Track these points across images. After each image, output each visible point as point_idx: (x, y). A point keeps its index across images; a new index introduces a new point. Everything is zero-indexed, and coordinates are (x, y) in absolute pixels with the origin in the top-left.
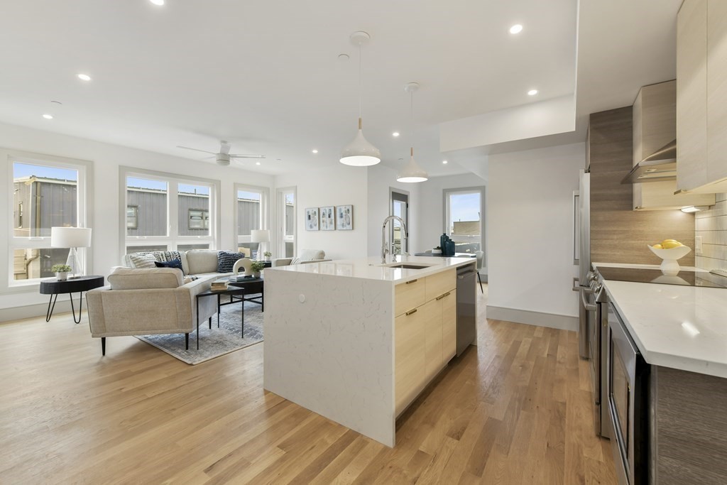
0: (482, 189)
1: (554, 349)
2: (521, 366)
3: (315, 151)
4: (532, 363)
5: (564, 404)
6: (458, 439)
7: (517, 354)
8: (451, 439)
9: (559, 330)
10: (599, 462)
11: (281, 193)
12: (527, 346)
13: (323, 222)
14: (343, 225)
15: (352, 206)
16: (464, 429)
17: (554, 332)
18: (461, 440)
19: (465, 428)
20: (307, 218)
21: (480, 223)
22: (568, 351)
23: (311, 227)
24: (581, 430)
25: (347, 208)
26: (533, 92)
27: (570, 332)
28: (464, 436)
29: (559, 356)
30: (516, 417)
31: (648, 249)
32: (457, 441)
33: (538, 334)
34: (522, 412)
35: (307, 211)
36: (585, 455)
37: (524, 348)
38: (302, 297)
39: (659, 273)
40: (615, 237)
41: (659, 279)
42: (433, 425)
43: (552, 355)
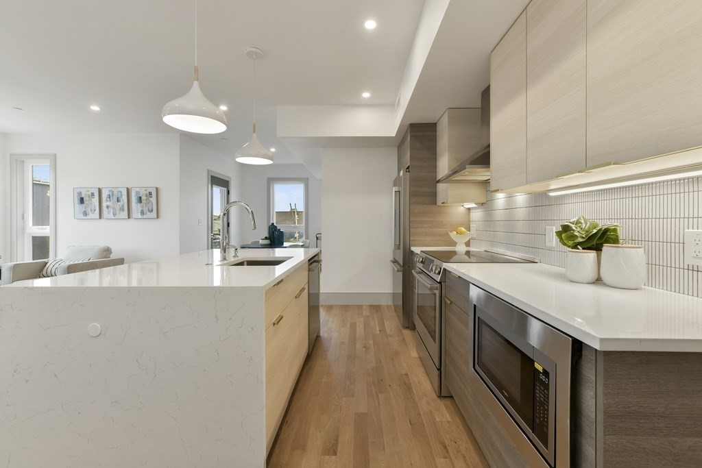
0: (306, 181)
1: (382, 324)
2: (364, 347)
3: (95, 108)
4: (371, 342)
5: (406, 375)
6: (335, 454)
7: (357, 336)
8: (328, 457)
9: (379, 306)
10: (448, 422)
11: (23, 162)
12: (362, 326)
13: (108, 207)
14: (142, 213)
15: (157, 189)
16: (337, 439)
17: (376, 308)
18: (338, 454)
19: (338, 437)
20: (77, 201)
21: (304, 213)
22: (392, 323)
23: (85, 214)
24: (426, 396)
25: (149, 190)
26: (366, 95)
27: (387, 306)
28: (340, 447)
29: (388, 330)
30: (377, 403)
31: (448, 234)
32: (334, 457)
33: (366, 312)
34: (380, 395)
35: (79, 190)
36: (438, 420)
37: (360, 329)
38: (95, 326)
39: (454, 253)
40: (426, 226)
41: (454, 258)
42: (304, 448)
43: (382, 330)
